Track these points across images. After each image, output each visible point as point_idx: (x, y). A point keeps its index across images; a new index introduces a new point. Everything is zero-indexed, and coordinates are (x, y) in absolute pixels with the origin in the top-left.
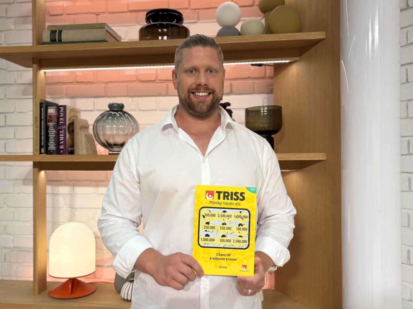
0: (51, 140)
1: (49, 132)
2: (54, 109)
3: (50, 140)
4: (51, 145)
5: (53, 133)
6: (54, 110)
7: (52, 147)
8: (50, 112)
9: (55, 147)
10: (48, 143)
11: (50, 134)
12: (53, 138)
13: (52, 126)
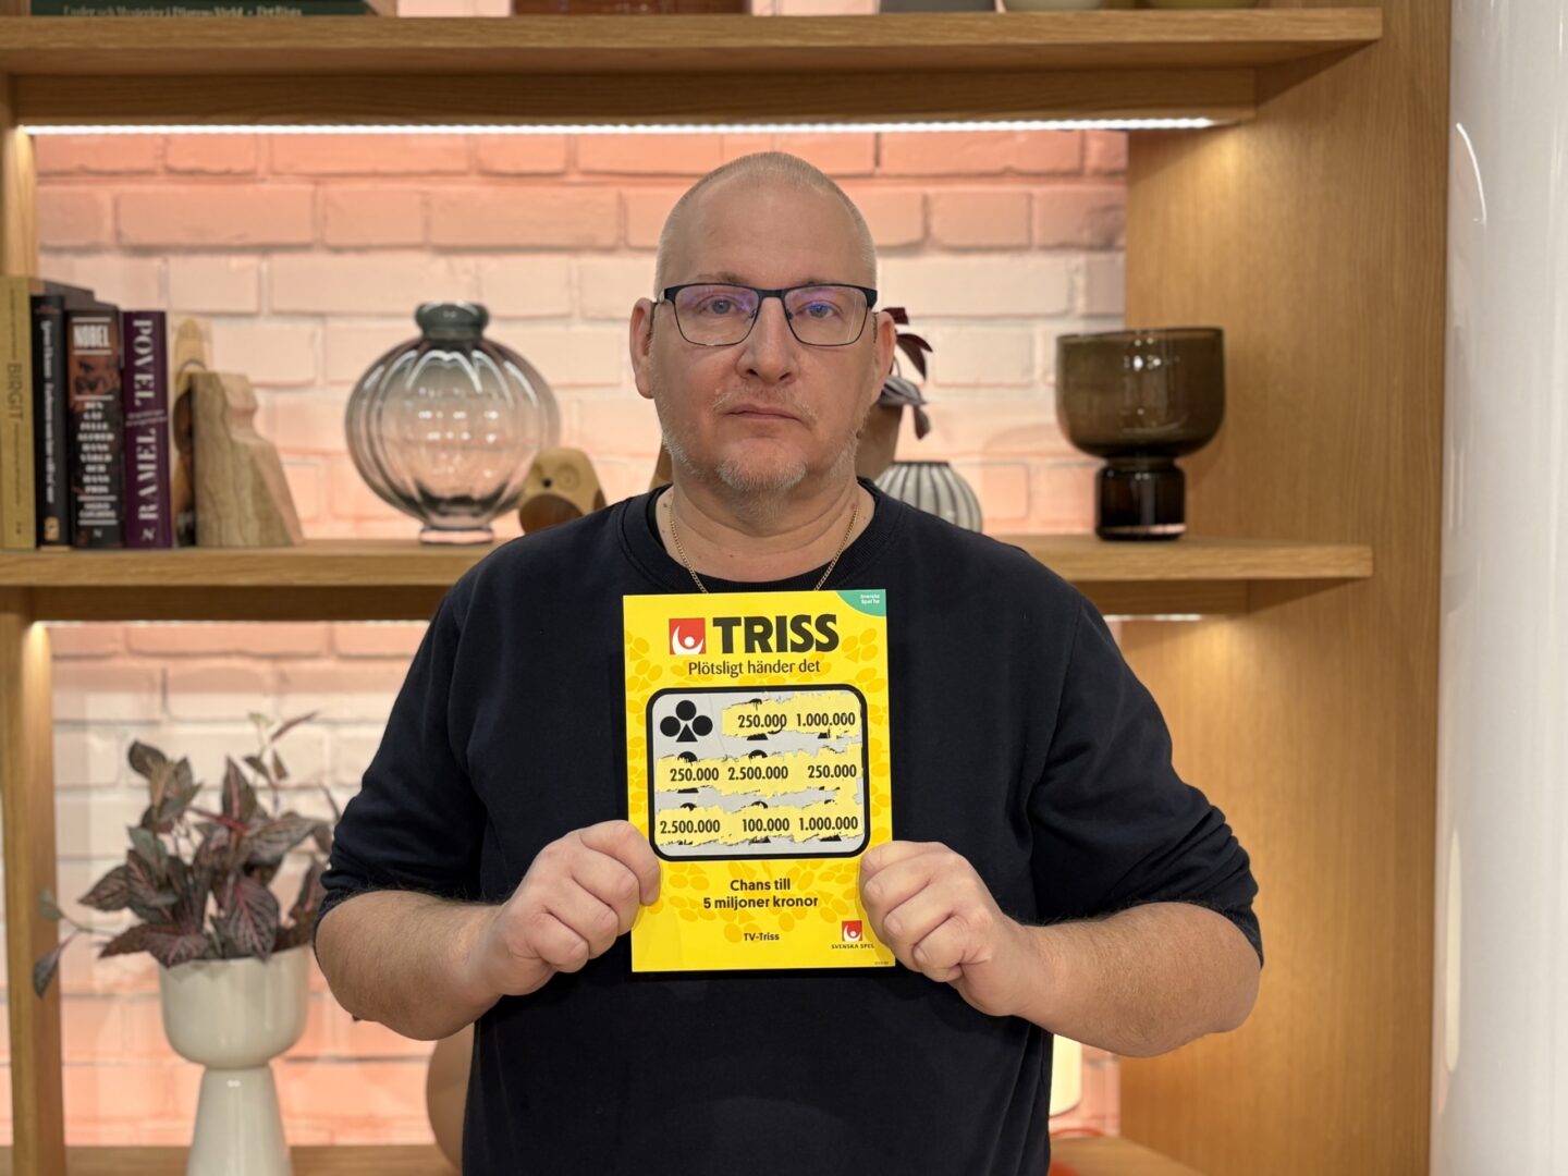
0: (95, 479)
1: (81, 437)
2: (105, 329)
3: (87, 479)
4: (91, 502)
5: (102, 442)
6: (102, 332)
7: (98, 510)
8: (86, 344)
9: (112, 514)
10: (77, 495)
11: (86, 447)
12: (102, 468)
13: (97, 410)
